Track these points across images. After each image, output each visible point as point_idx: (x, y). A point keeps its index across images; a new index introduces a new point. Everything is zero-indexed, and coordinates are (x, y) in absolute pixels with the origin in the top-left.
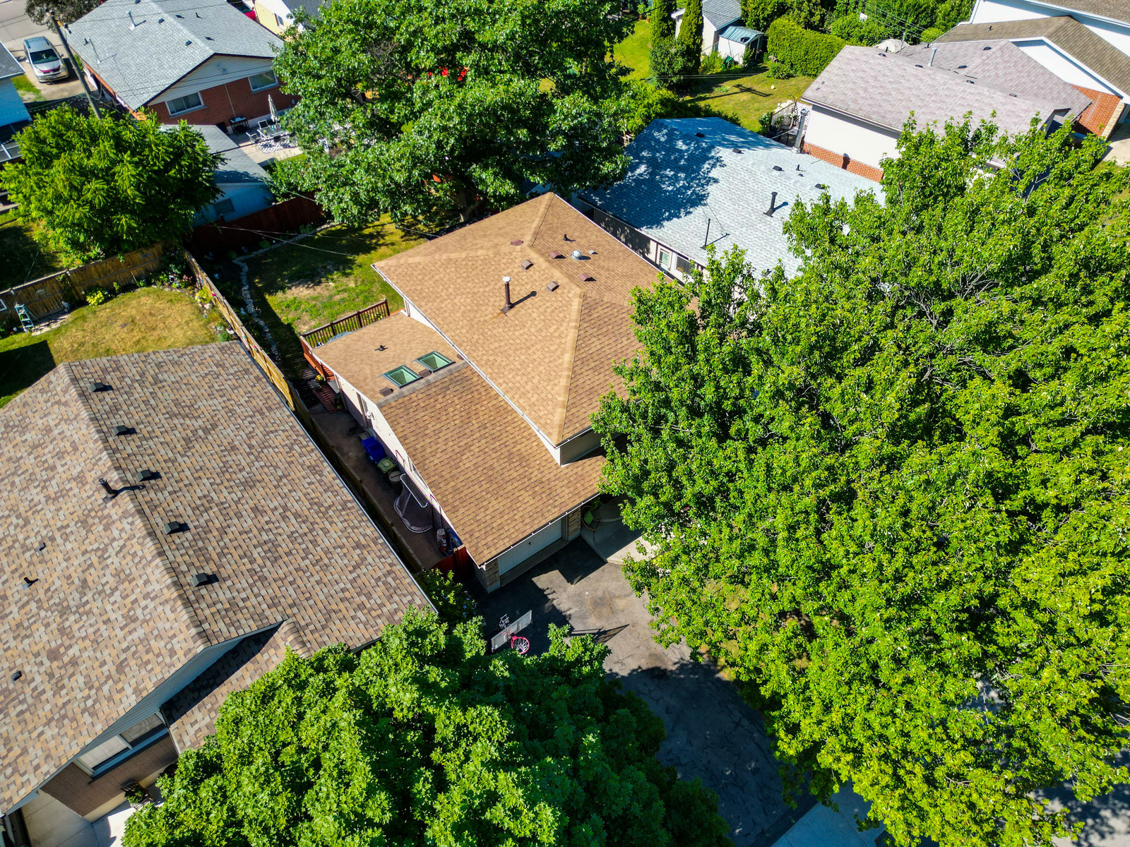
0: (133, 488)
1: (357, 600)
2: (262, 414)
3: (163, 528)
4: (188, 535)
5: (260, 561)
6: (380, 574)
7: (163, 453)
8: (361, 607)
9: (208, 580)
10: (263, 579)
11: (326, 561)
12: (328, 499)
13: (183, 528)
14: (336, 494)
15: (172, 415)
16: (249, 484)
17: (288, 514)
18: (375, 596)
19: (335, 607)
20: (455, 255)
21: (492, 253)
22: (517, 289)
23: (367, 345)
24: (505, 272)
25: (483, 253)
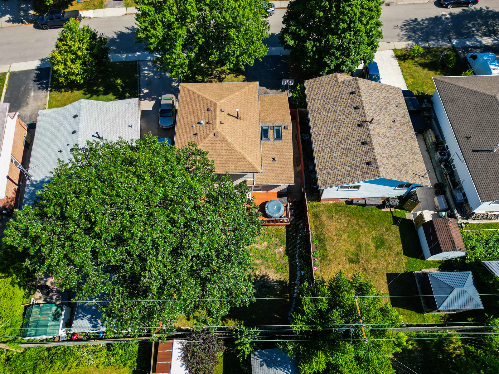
0: (365, 121)
7: (355, 134)
9: (352, 93)
13: (355, 108)
17: (328, 110)
20: (237, 148)
21: (227, 137)
22: (231, 120)
23: (277, 168)
24: (229, 128)
25: (229, 140)
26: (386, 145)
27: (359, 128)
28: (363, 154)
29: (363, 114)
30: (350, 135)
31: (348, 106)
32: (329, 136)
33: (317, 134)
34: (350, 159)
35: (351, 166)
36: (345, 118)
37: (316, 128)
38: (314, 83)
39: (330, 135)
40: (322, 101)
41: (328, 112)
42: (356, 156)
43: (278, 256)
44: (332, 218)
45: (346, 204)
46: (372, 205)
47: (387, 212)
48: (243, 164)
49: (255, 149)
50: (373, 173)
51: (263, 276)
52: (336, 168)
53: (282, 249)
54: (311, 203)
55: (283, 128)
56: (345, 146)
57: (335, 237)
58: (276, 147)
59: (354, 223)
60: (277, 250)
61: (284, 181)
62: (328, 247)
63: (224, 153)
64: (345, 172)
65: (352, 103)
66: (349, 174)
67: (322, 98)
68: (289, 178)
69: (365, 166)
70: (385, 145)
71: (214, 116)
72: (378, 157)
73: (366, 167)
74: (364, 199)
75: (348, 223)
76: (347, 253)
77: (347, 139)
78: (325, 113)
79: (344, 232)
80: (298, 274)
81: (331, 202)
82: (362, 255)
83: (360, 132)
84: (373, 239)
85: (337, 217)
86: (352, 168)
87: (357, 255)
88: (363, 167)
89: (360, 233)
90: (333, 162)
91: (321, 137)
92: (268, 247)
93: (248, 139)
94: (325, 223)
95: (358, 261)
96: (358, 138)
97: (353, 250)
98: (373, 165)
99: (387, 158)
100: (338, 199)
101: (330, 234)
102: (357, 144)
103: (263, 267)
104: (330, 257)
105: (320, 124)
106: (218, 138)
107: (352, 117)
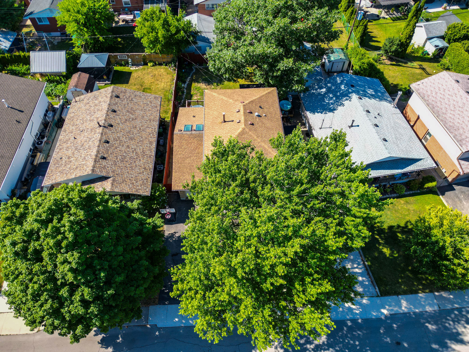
0: (105, 127)
1: (133, 181)
2: (150, 121)
3: (103, 140)
4: (108, 145)
5: (118, 160)
6: (144, 178)
7: (118, 121)
8: (133, 184)
9: (104, 158)
10: (116, 164)
11: (134, 168)
12: (148, 152)
13: (108, 142)
14: (151, 152)
15: (128, 111)
16: (132, 139)
18: (138, 183)
19: (126, 180)
27: (112, 124)
29: (103, 134)
30: (123, 121)
31: (114, 148)
34: (131, 105)
35: (132, 100)
36: (121, 137)
65: (109, 148)
69: (121, 96)
71: (246, 116)
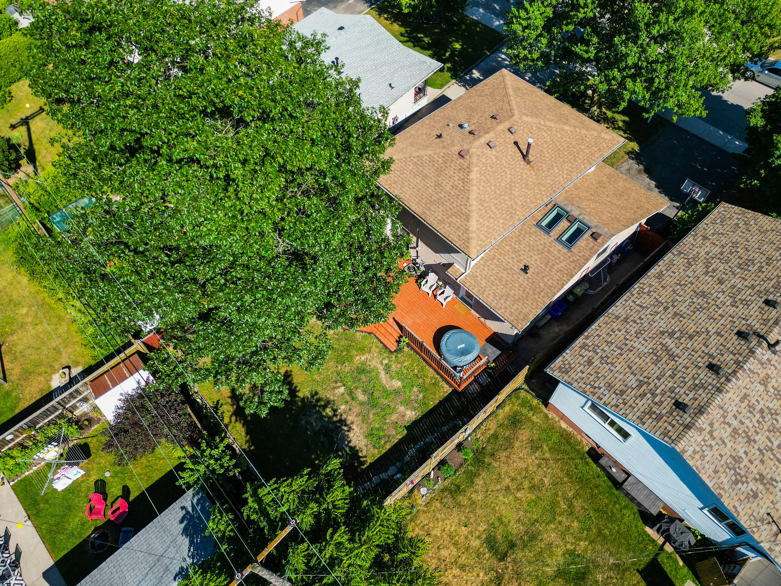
0: (762, 337)
13: (768, 302)
15: (672, 357)
17: (710, 270)
18: (734, 222)
20: (473, 196)
21: (475, 169)
22: (510, 153)
23: (517, 285)
24: (495, 160)
25: (474, 175)
26: (762, 411)
27: (736, 337)
28: (691, 382)
29: (772, 322)
30: (703, 336)
31: (757, 288)
32: (661, 308)
33: (645, 291)
34: (655, 371)
35: (641, 384)
36: (728, 303)
37: (655, 282)
38: (736, 216)
39: (666, 309)
40: (716, 250)
41: (707, 273)
42: (672, 376)
43: (394, 417)
44: (537, 448)
45: (589, 453)
46: (633, 499)
47: (653, 541)
48: (458, 224)
49: (501, 221)
50: (669, 428)
51: (343, 422)
52: (612, 364)
53: (412, 415)
54: (529, 397)
55: (590, 232)
56: (673, 345)
57: (507, 480)
58: (549, 251)
59: (564, 493)
60: (402, 409)
61: (507, 314)
62: (479, 482)
63: (448, 188)
64: (621, 383)
65: (772, 290)
66: (622, 393)
67: (723, 246)
68: (521, 317)
69: (668, 404)
70: (758, 408)
71: (489, 129)
72: (714, 412)
73: (668, 408)
74: (629, 475)
75: (555, 484)
76: (497, 524)
77: (691, 337)
78: (700, 270)
79: (530, 488)
80: (392, 470)
81: (564, 425)
82: (520, 555)
83: (729, 345)
84: (571, 553)
85: (547, 455)
86: (640, 386)
87: (512, 546)
88: (662, 402)
89: (559, 518)
90: (619, 351)
91: (646, 300)
92: (397, 392)
93: (506, 198)
94: (517, 444)
95: (503, 558)
96: (712, 351)
97: (514, 532)
98: (686, 416)
99: (735, 431)
100: (580, 431)
101: (504, 468)
102: (699, 359)
103: (356, 410)
104: (463, 500)
105: (667, 280)
106: (461, 160)
107: (741, 311)
